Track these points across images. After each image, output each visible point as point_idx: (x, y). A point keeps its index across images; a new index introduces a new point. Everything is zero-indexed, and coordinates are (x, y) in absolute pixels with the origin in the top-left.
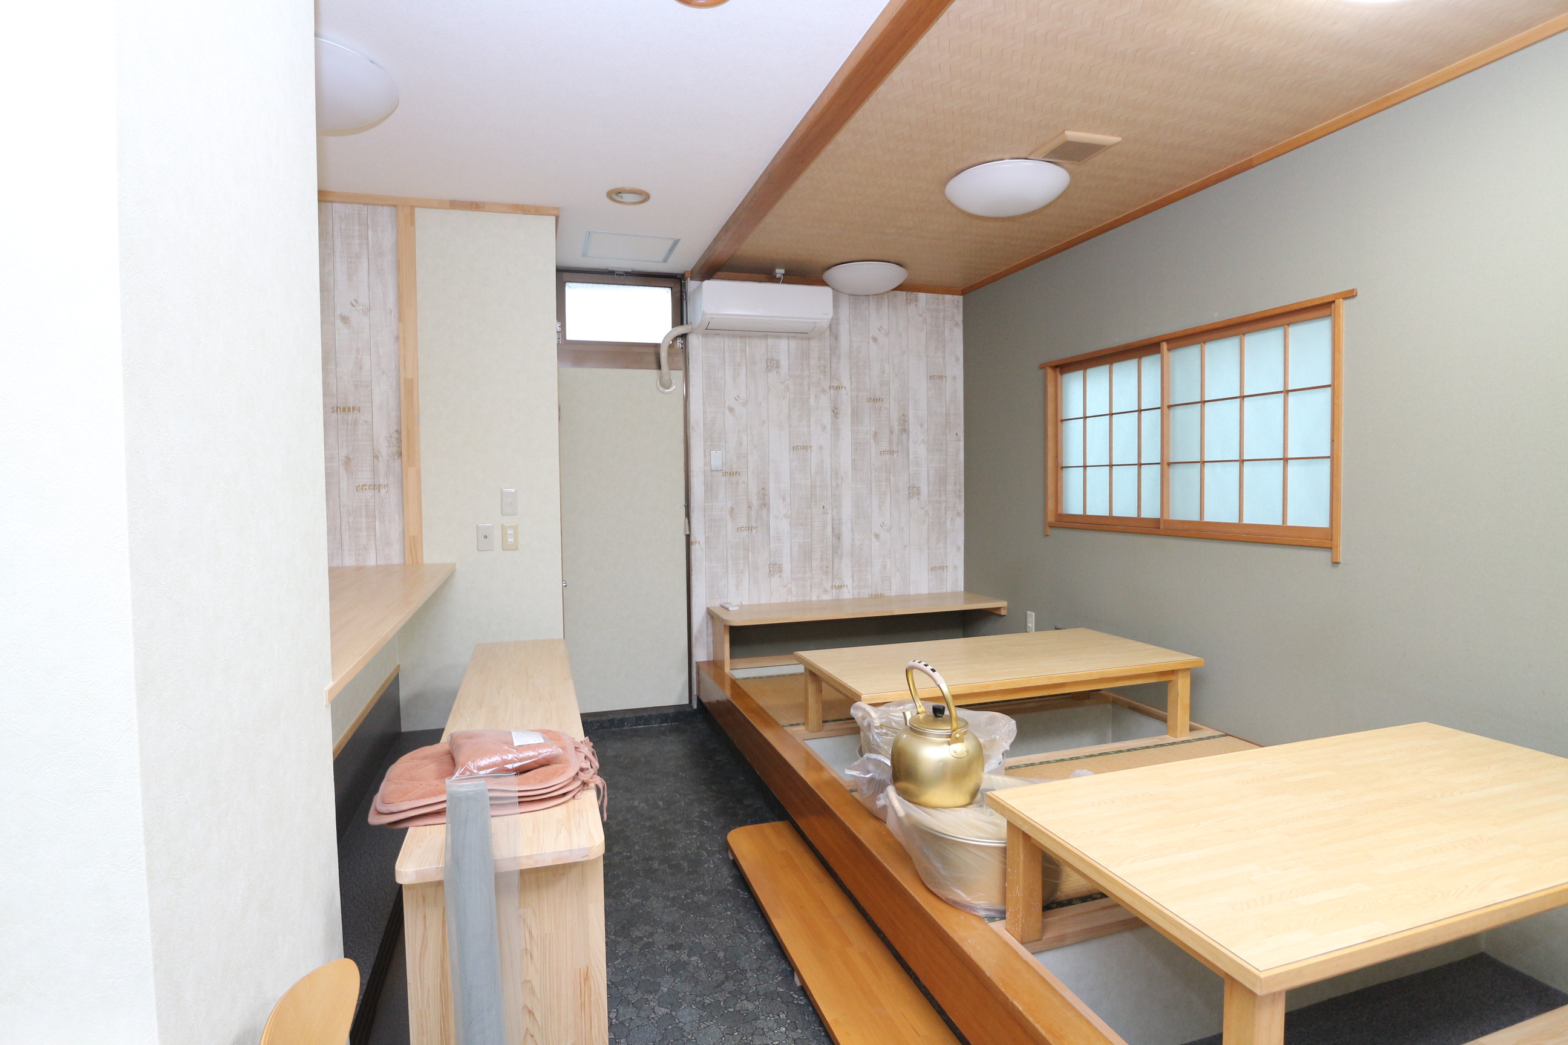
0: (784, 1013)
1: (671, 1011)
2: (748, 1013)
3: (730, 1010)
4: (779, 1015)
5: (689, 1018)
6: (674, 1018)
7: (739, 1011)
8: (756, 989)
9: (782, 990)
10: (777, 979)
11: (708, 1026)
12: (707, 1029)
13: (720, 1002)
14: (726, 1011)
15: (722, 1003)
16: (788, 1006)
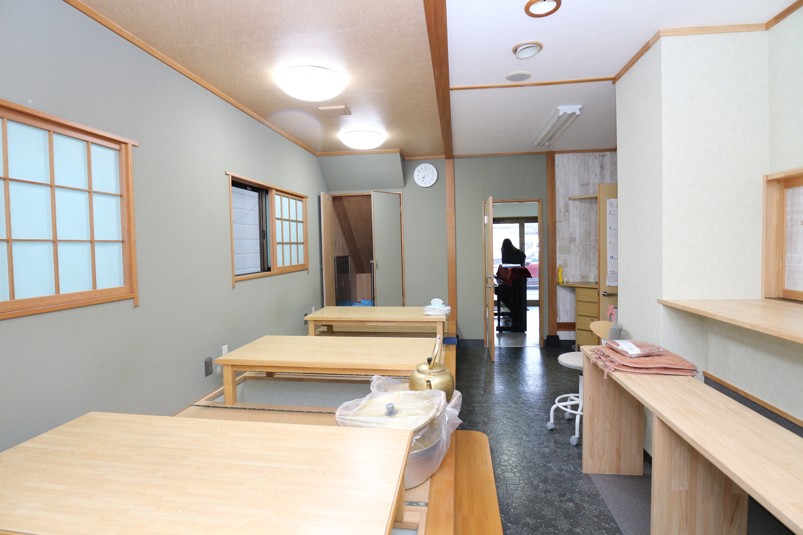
0: (511, 512)
1: (572, 529)
2: (530, 516)
3: (539, 521)
4: (514, 511)
5: (562, 522)
6: (571, 524)
7: (534, 518)
8: (523, 529)
9: (509, 524)
10: (510, 532)
11: (551, 516)
12: (552, 514)
13: (544, 527)
14: (541, 520)
15: (543, 526)
16: (508, 514)
